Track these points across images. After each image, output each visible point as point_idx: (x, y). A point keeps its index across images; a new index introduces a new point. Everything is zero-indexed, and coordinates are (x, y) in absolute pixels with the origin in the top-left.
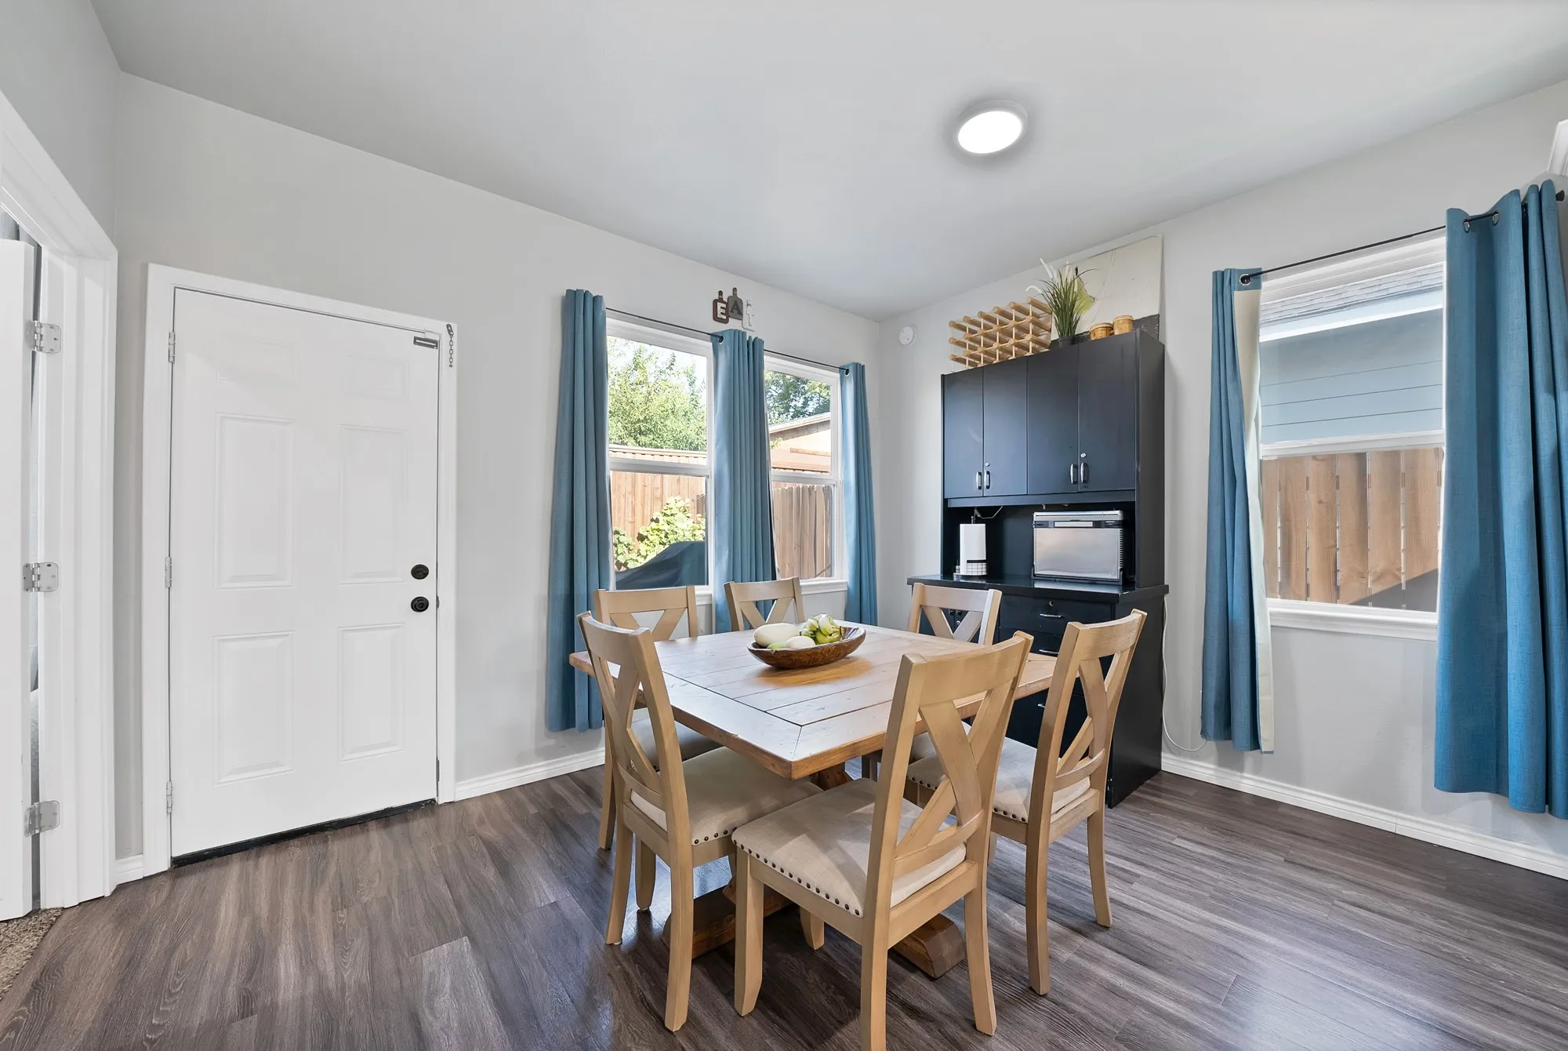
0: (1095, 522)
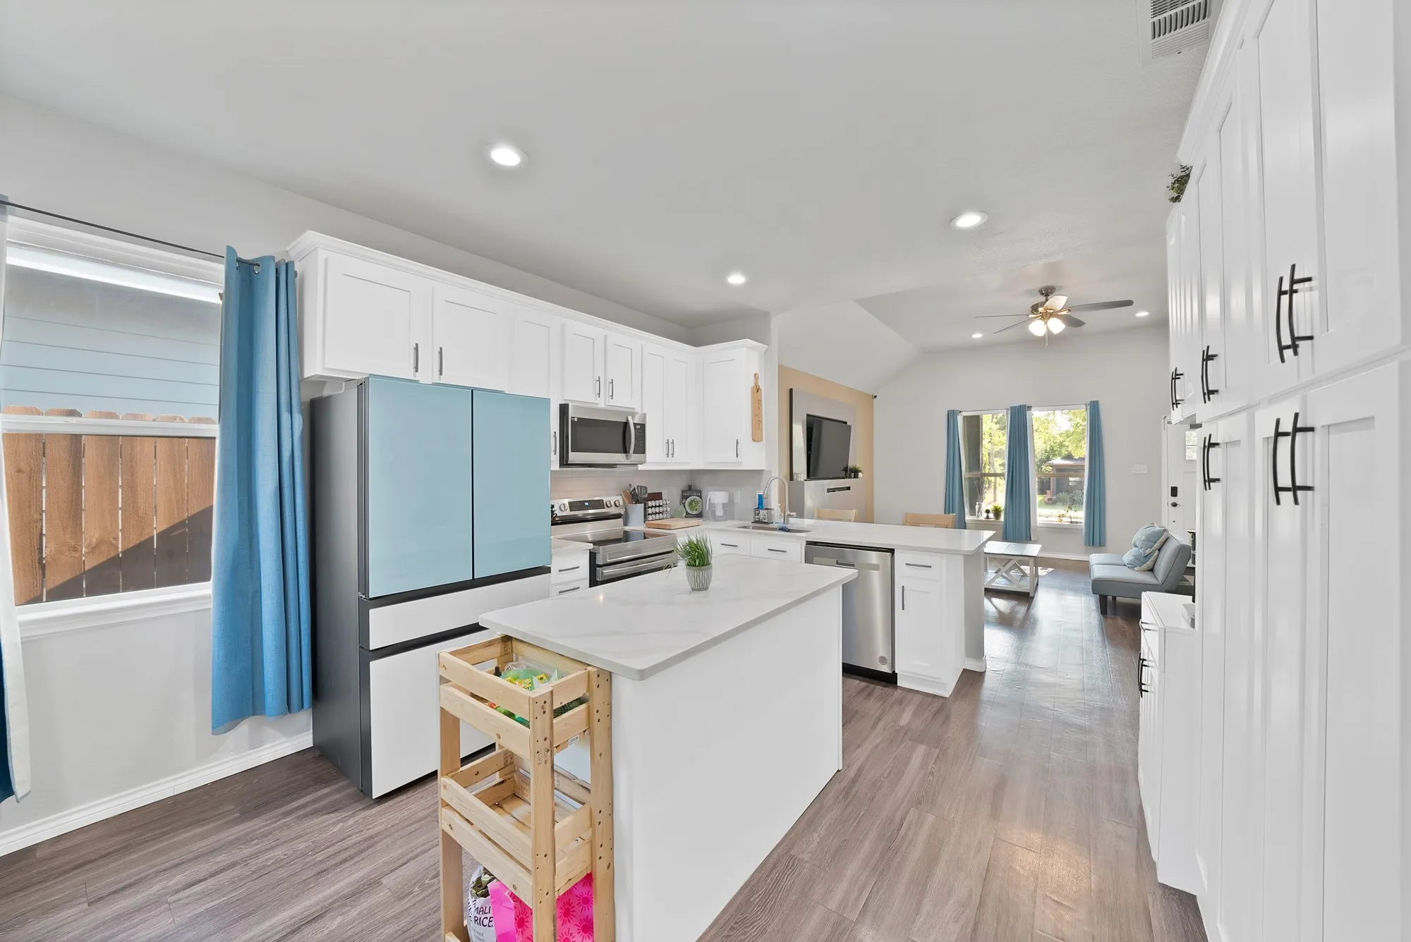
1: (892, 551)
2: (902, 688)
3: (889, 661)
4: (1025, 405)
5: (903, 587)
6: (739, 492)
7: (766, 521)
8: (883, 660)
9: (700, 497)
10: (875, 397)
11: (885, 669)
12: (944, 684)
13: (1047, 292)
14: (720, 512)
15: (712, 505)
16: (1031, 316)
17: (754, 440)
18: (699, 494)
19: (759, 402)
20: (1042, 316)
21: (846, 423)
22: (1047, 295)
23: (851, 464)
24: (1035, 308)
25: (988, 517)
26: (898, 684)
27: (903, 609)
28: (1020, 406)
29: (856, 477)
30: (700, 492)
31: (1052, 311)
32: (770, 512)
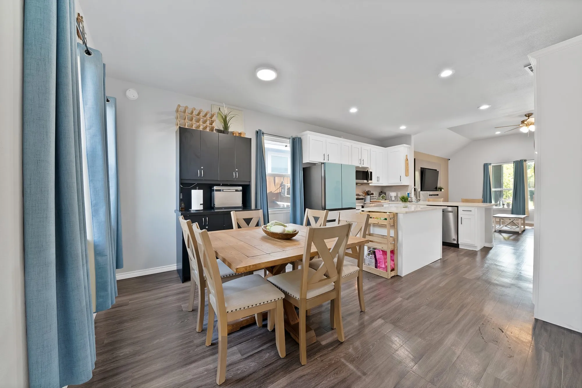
0: (235, 190)
1: (457, 207)
2: (460, 248)
3: (457, 240)
4: (523, 160)
5: (461, 217)
6: (400, 193)
7: (410, 201)
8: (454, 240)
9: (385, 195)
10: (449, 160)
11: (455, 242)
12: (476, 246)
13: (529, 115)
14: (393, 199)
15: (391, 197)
16: (520, 125)
17: (406, 176)
18: (385, 194)
19: (408, 164)
20: (526, 125)
21: (436, 170)
22: (529, 116)
23: (439, 186)
24: (523, 122)
25: (504, 207)
26: (460, 247)
27: (461, 224)
28: (520, 160)
29: (441, 191)
30: (385, 193)
31: (531, 123)
32: (412, 199)
